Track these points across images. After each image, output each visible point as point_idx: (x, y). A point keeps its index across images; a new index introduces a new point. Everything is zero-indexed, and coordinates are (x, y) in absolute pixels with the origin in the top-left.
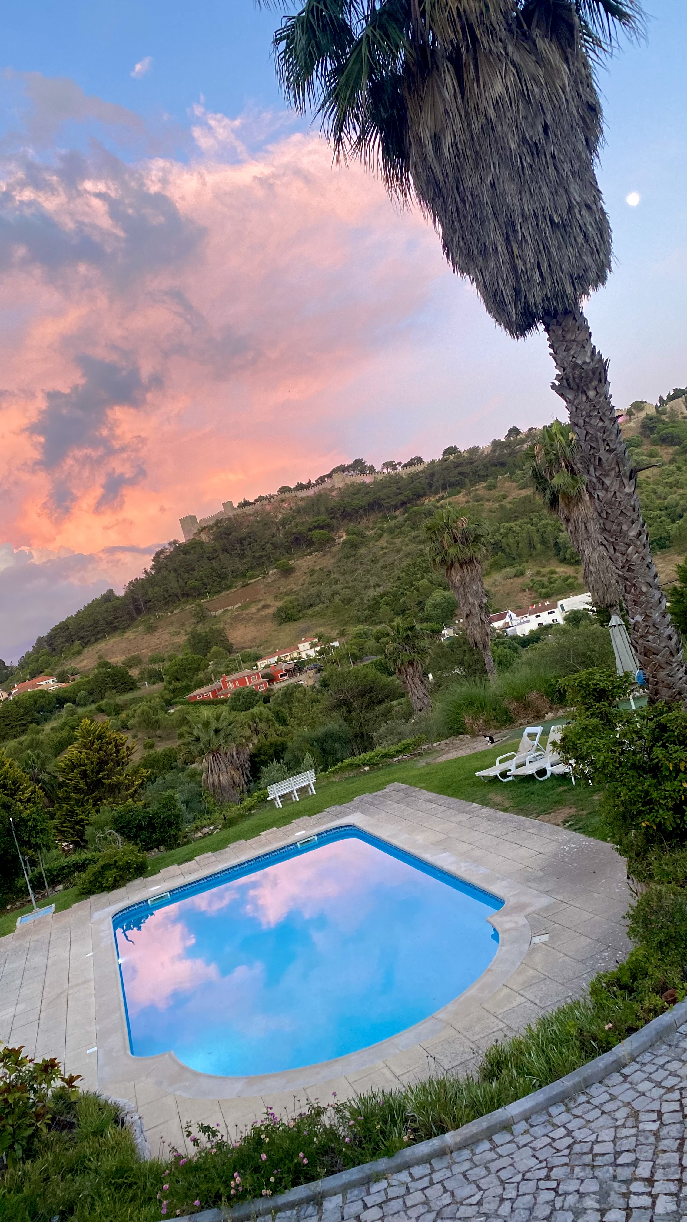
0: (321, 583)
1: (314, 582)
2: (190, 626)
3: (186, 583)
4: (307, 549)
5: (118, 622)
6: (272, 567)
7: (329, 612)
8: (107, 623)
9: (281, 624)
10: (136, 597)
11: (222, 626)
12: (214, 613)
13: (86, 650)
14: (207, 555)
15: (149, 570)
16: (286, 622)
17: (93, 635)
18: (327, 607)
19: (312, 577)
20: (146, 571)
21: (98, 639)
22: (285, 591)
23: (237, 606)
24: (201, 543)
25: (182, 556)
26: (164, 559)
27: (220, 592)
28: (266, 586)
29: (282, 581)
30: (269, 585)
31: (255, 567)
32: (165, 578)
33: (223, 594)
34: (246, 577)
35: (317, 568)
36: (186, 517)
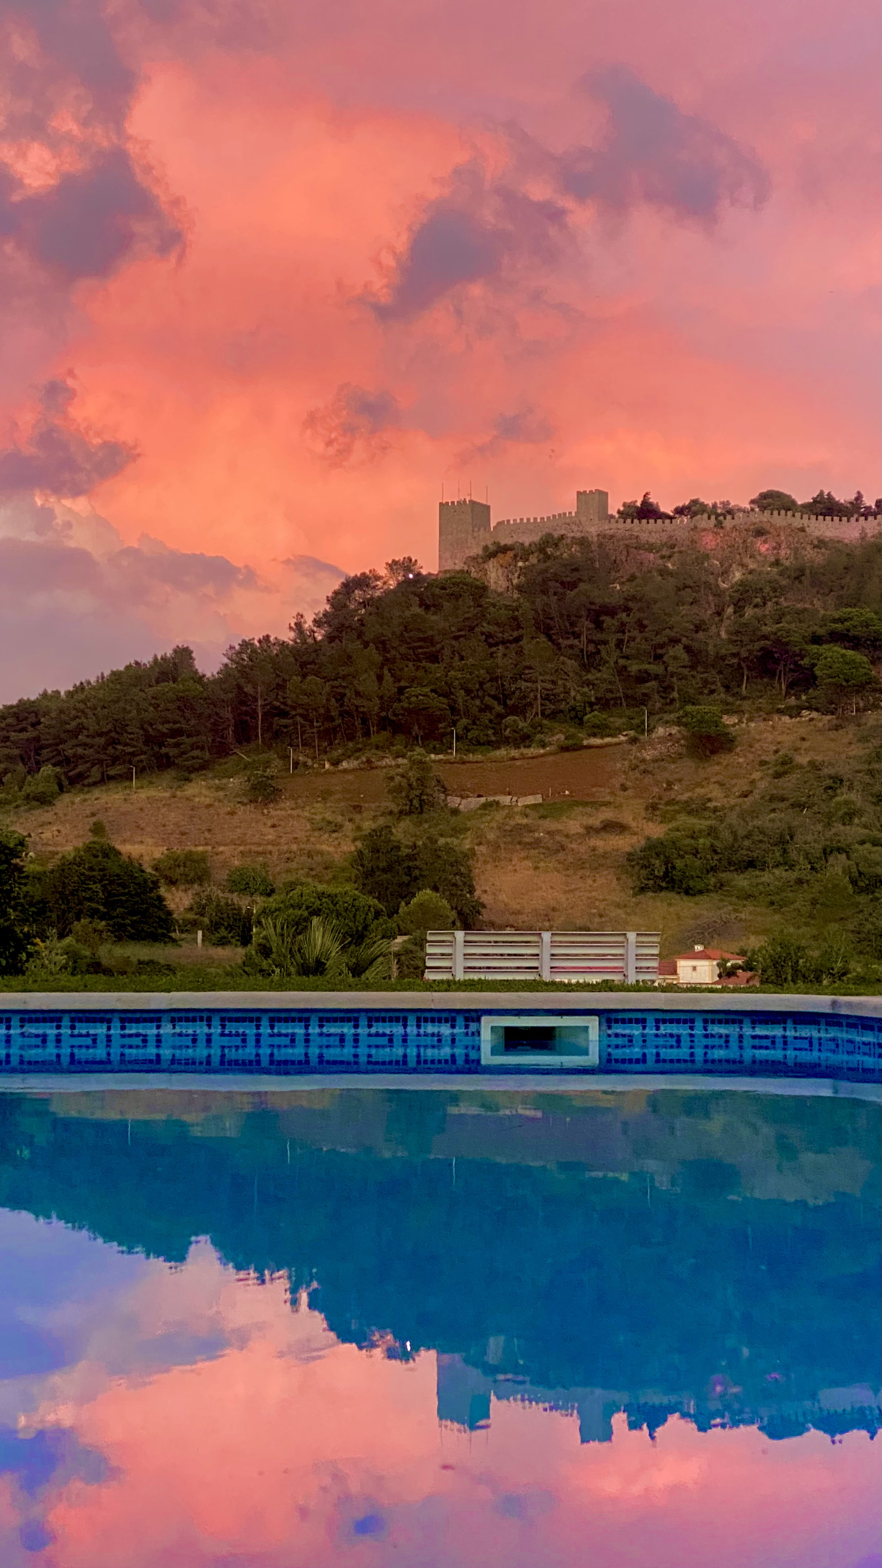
0: (801, 806)
1: (783, 799)
2: (374, 818)
3: (401, 690)
4: (788, 694)
5: (177, 745)
6: (666, 717)
7: (801, 900)
8: (149, 740)
9: (643, 890)
10: (248, 689)
11: (467, 845)
12: (454, 801)
13: (66, 798)
14: (487, 628)
15: (308, 624)
16: (661, 889)
17: (100, 762)
18: (800, 882)
19: (780, 782)
20: (298, 625)
21: (111, 778)
22: (685, 797)
23: (531, 800)
24: (480, 590)
25: (417, 610)
26: (364, 604)
27: (495, 745)
28: (634, 768)
29: (687, 768)
30: (642, 769)
31: (617, 702)
32: (349, 659)
33: (502, 752)
34: (581, 723)
35: (802, 759)
36: (461, 503)
